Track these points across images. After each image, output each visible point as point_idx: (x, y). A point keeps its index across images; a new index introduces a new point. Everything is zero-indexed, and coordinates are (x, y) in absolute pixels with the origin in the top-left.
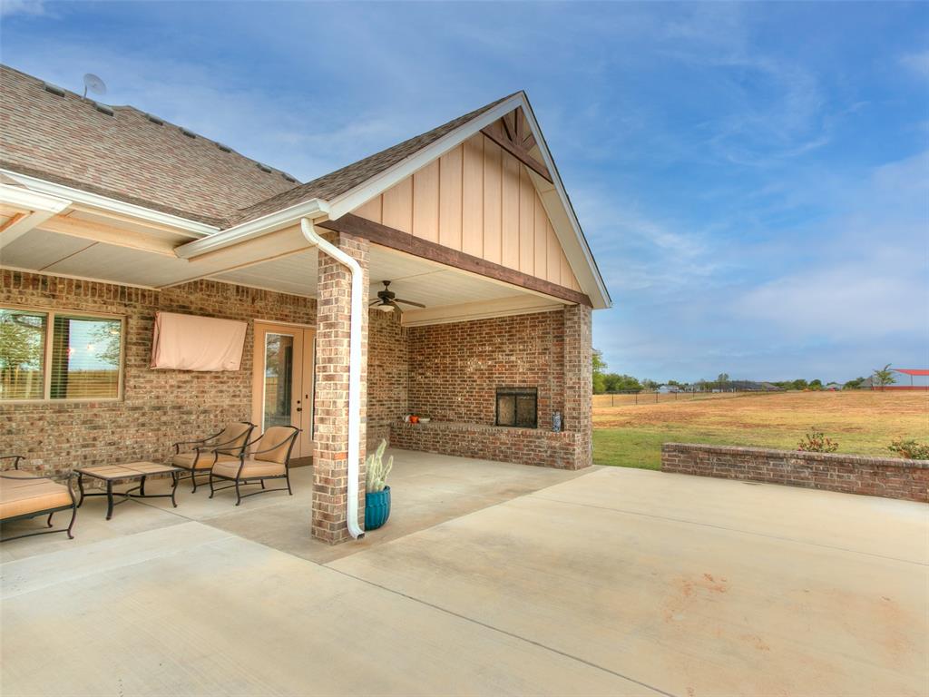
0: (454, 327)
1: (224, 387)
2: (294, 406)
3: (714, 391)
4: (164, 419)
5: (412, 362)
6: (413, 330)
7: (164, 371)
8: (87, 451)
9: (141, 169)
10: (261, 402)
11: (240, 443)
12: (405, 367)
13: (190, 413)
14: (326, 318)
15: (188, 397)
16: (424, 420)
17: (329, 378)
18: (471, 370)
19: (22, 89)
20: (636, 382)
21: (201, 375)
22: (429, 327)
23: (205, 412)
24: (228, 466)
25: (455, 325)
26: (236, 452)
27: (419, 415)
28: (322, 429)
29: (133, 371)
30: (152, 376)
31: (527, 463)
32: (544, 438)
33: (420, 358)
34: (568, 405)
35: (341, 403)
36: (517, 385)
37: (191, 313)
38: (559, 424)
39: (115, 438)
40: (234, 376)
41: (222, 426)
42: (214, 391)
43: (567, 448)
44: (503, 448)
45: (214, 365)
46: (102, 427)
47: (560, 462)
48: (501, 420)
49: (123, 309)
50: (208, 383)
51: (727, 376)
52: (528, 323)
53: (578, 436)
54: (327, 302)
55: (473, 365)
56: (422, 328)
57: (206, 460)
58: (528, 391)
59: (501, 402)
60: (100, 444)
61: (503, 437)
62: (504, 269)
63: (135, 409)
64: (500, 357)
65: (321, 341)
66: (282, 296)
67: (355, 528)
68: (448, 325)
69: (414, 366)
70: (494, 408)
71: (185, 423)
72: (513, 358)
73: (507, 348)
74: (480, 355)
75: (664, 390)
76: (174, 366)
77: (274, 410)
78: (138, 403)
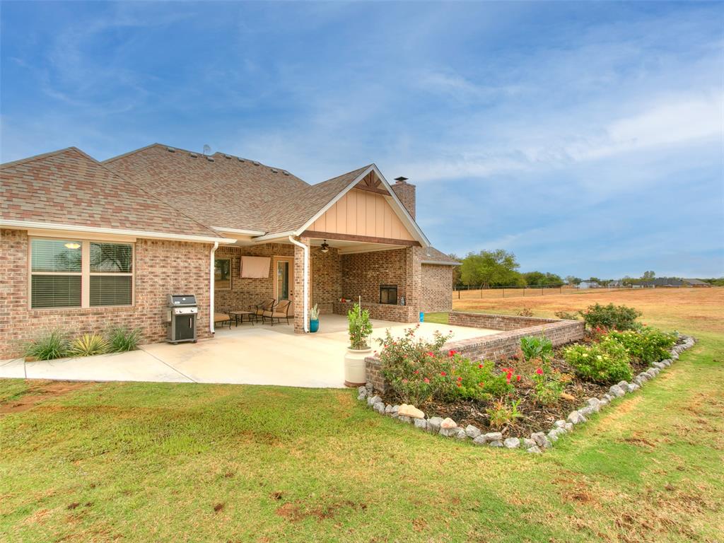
0: (362, 255)
1: (263, 285)
2: (290, 293)
3: (634, 286)
4: (245, 297)
5: (343, 272)
6: (344, 256)
7: (244, 278)
8: (223, 307)
9: (227, 190)
10: (277, 293)
11: (271, 306)
12: (340, 274)
13: (252, 295)
14: (297, 264)
15: (251, 288)
16: (348, 301)
17: (298, 283)
18: (369, 276)
19: (184, 157)
20: (558, 279)
21: (255, 280)
22: (352, 255)
23: (257, 294)
24: (268, 313)
25: (362, 254)
26: (270, 309)
27: (347, 299)
28: (296, 299)
29: (234, 279)
30: (240, 280)
31: (390, 320)
32: (397, 309)
33: (347, 270)
34: (408, 294)
35: (301, 291)
36: (389, 284)
37: (252, 256)
38: (403, 302)
39: (230, 303)
40: (267, 280)
41: (263, 300)
42: (260, 286)
43: (405, 313)
44: (380, 313)
45: (259, 276)
46: (226, 299)
47: (403, 320)
48: (382, 301)
49: (230, 256)
50: (258, 283)
51: (653, 273)
52: (393, 254)
53: (411, 308)
54: (297, 259)
55: (370, 274)
56: (348, 255)
57: (260, 312)
58: (393, 287)
59: (383, 292)
60: (226, 305)
61: (380, 308)
62: (367, 237)
63: (236, 293)
64: (382, 270)
65: (296, 271)
66: (283, 245)
67: (306, 330)
68: (359, 254)
69: (345, 274)
70: (379, 295)
71: (251, 299)
72: (387, 271)
73: (385, 266)
74: (373, 269)
75: (583, 286)
76: (247, 277)
77: (281, 296)
78: (236, 290)
